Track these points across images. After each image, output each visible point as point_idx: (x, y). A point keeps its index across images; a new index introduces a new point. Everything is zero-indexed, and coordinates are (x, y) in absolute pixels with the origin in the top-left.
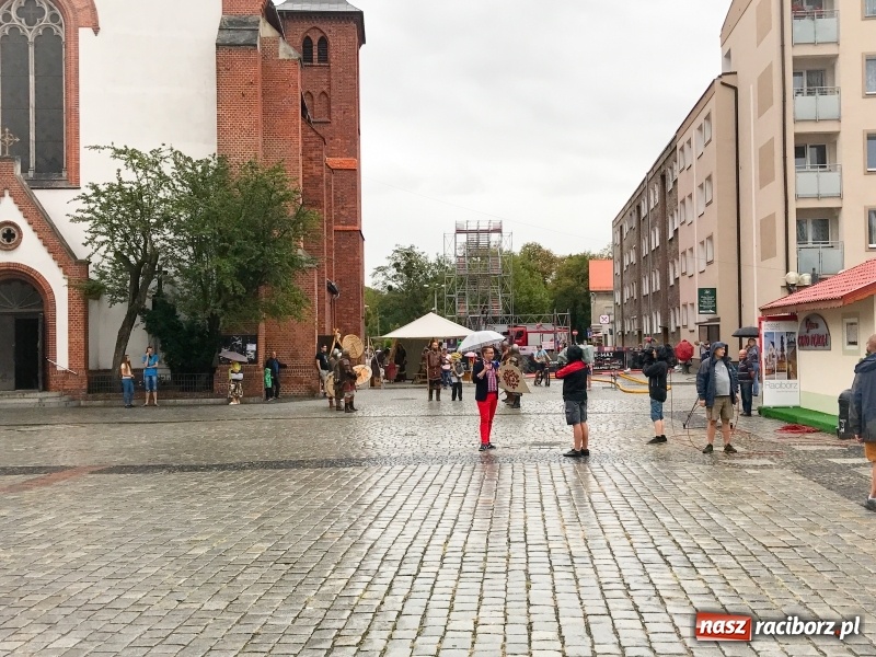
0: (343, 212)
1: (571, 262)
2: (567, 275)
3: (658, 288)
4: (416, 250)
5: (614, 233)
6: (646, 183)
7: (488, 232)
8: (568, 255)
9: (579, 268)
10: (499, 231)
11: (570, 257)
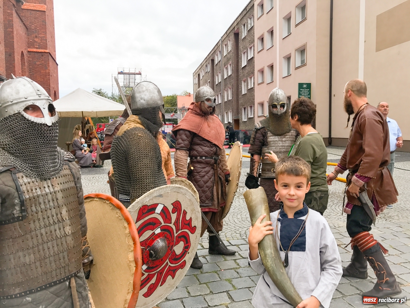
0: (36, 40)
1: (168, 98)
2: (167, 103)
3: (230, 98)
4: (102, 91)
5: (194, 79)
6: (220, 42)
7: (134, 74)
8: (167, 96)
9: (172, 100)
10: (140, 74)
11: (168, 96)
